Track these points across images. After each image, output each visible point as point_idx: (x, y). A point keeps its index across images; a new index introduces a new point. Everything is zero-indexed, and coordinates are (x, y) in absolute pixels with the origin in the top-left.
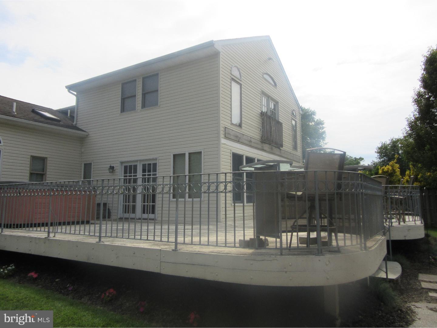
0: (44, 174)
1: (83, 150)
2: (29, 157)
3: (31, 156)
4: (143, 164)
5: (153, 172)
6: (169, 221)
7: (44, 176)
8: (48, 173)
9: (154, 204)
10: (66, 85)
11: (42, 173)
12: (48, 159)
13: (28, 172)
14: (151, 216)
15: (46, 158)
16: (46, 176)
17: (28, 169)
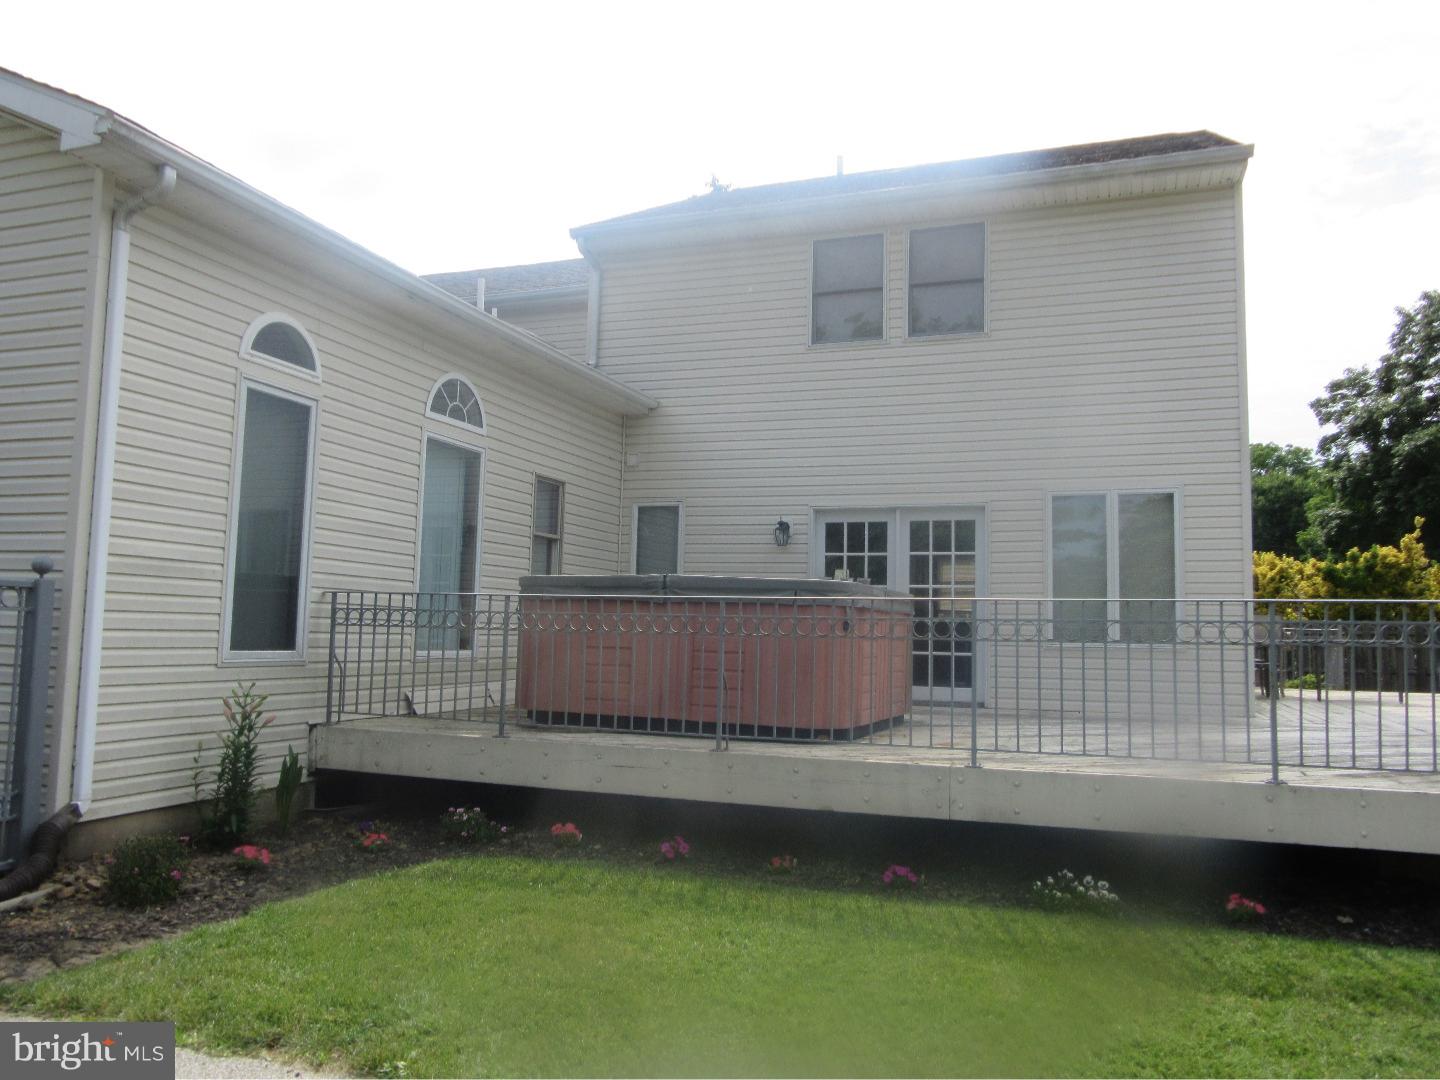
0: (556, 540)
1: (632, 460)
2: (532, 479)
3: (538, 476)
4: (912, 523)
5: (957, 550)
6: (1062, 711)
7: (553, 546)
8: (566, 538)
9: (969, 654)
10: (573, 227)
11: (550, 536)
12: (568, 488)
13: (528, 532)
14: (963, 694)
15: (563, 484)
16: (561, 546)
17: (529, 521)
